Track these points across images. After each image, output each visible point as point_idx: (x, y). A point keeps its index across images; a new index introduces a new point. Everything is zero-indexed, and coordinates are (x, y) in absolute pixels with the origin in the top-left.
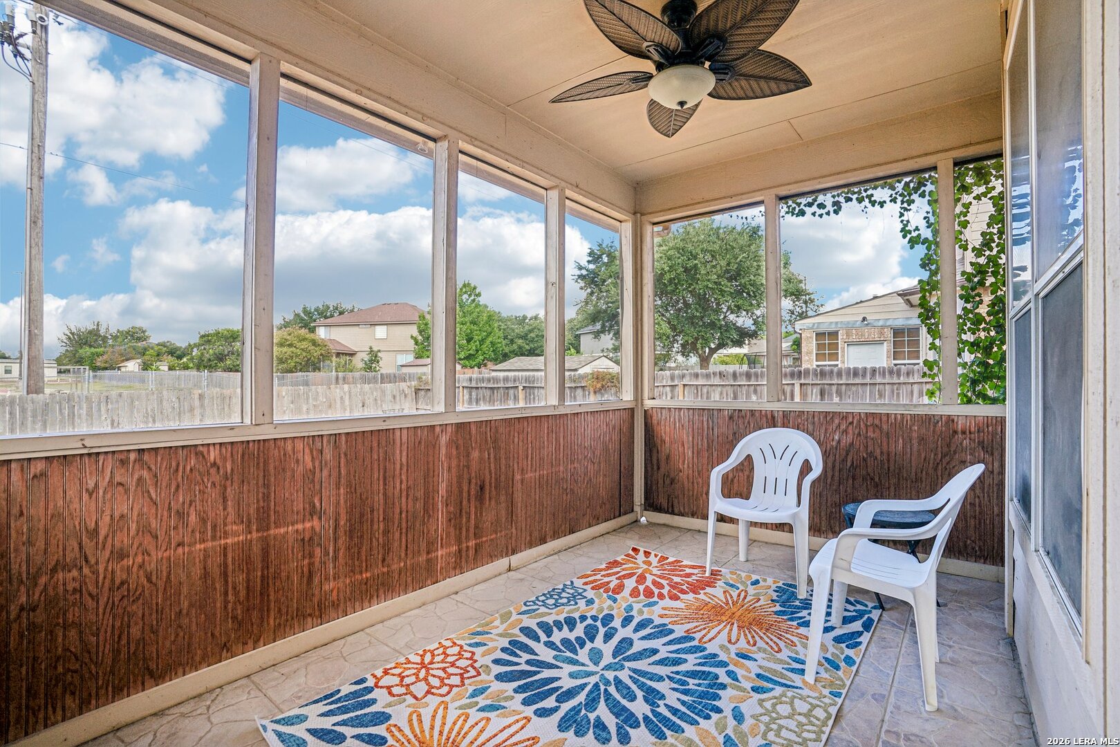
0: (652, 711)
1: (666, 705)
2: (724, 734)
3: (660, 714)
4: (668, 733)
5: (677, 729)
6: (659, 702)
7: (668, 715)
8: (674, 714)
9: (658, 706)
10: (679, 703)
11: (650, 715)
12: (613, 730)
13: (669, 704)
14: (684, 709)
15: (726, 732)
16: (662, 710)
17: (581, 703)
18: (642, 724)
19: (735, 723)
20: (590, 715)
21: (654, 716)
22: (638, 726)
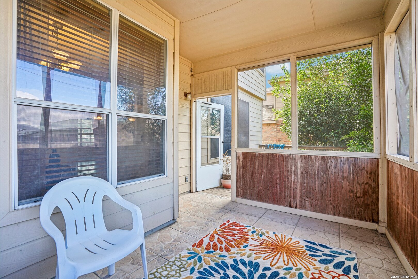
0: (225, 271)
1: (220, 274)
2: (201, 263)
3: (223, 270)
4: (220, 263)
5: (217, 264)
6: (223, 275)
7: (220, 270)
8: (217, 270)
9: (223, 273)
10: (215, 275)
11: (226, 269)
12: (239, 263)
13: (219, 275)
14: (213, 272)
15: (200, 264)
16: (222, 272)
17: (255, 274)
18: (229, 266)
19: (195, 267)
20: (250, 269)
21: (225, 269)
22: (231, 265)
